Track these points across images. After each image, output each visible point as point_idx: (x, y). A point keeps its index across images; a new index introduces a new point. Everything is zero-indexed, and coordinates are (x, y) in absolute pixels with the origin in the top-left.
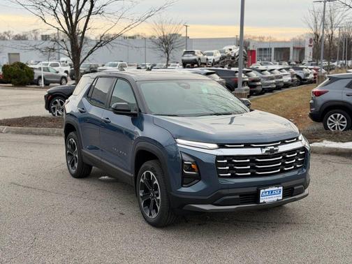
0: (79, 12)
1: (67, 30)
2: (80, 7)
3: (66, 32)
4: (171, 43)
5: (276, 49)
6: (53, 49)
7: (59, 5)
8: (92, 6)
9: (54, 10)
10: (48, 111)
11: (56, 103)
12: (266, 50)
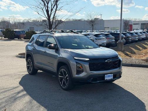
0: (52, 10)
1: (47, 17)
2: (52, 8)
3: (47, 18)
4: (94, 22)
5: (142, 24)
6: (42, 25)
7: (44, 8)
8: (57, 7)
9: (42, 9)
12: (137, 24)
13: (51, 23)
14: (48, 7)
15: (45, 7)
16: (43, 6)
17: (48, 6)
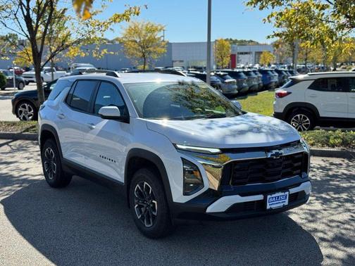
1: (28, 34)
3: (27, 36)
4: (148, 47)
7: (20, 10)
9: (15, 15)
10: (16, 116)
11: (24, 107)
12: (246, 53)
13: (39, 50)
14: (28, 10)
15: (22, 9)
16: (17, 7)
17: (28, 6)
